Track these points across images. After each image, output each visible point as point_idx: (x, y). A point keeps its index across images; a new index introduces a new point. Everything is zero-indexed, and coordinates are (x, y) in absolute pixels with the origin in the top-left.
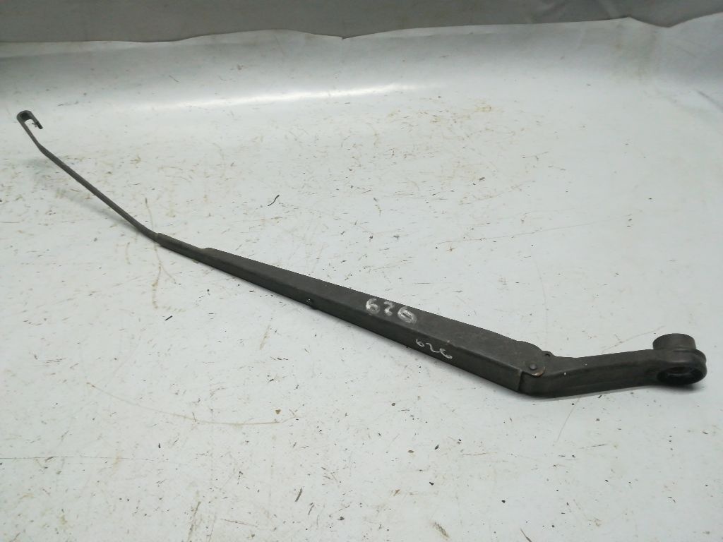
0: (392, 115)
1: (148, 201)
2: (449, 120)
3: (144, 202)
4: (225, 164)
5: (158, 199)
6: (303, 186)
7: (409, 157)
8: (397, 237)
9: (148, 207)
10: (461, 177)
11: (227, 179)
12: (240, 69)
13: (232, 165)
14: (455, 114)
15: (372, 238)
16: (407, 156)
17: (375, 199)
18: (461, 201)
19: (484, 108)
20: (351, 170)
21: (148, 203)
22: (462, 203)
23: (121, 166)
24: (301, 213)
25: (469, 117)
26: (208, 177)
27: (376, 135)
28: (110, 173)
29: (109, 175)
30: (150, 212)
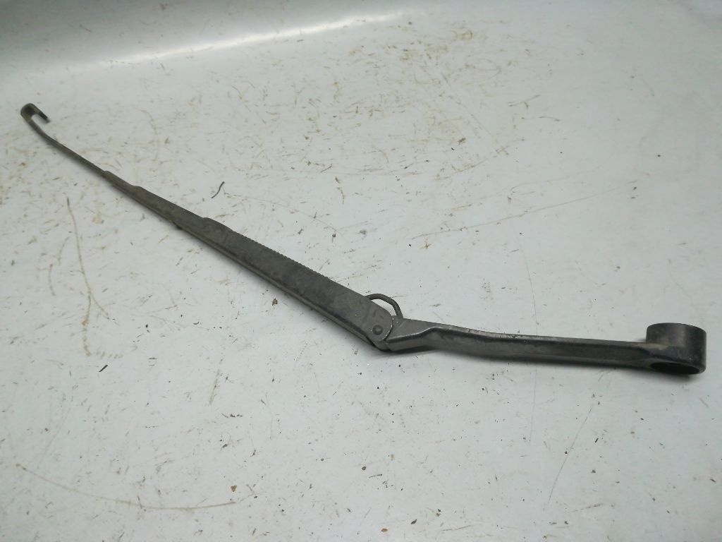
0: (354, 52)
1: (70, 201)
2: (422, 55)
3: (66, 204)
4: (158, 141)
5: (82, 198)
6: (252, 167)
7: (376, 114)
8: (364, 232)
9: (71, 211)
10: (437, 139)
11: (162, 163)
12: (163, 8)
13: (167, 141)
14: (428, 45)
15: (334, 236)
16: (374, 113)
17: (337, 179)
18: (438, 175)
19: (464, 35)
20: (307, 138)
21: (71, 206)
22: (438, 177)
23: (35, 153)
24: (250, 205)
25: (446, 49)
26: (138, 162)
27: (336, 83)
28: (23, 164)
29: (22, 167)
30: (73, 217)
